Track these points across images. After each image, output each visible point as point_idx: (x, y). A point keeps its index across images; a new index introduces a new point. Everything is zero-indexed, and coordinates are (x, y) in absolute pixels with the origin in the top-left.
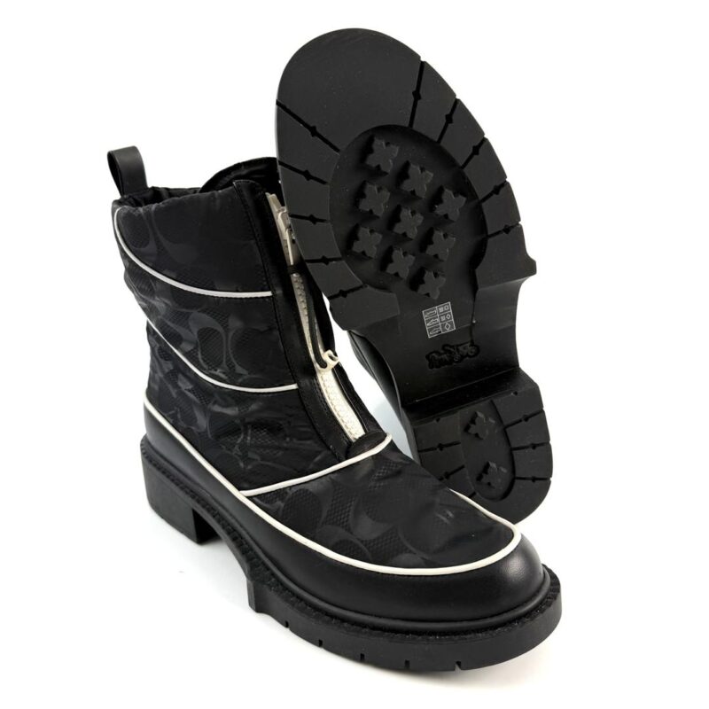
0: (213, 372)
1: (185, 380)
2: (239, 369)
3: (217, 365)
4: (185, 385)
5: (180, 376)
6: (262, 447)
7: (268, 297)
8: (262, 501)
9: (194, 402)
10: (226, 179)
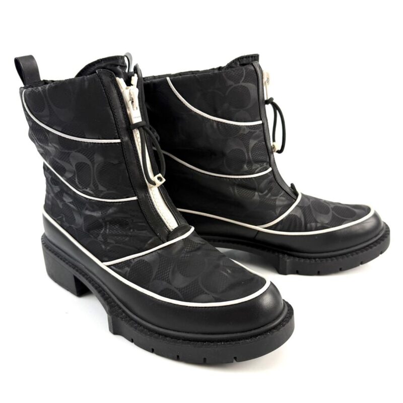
0: (85, 190)
1: (67, 197)
2: (101, 188)
3: (86, 187)
4: (67, 200)
5: (65, 194)
6: (116, 235)
7: (118, 143)
8: (116, 268)
9: (74, 209)
10: (92, 69)
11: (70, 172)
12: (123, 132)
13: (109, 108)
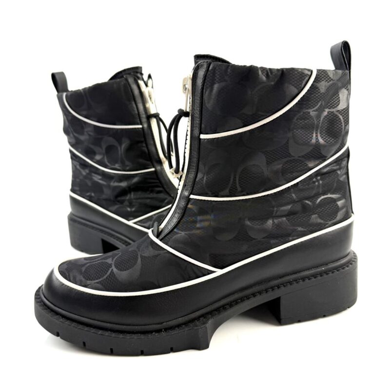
0: (113, 167)
1: (96, 175)
2: (127, 163)
3: (116, 162)
4: (97, 178)
5: (93, 174)
6: (139, 198)
7: (141, 128)
8: (141, 223)
9: (103, 185)
10: (121, 75)
11: (100, 154)
12: (144, 120)
13: (133, 103)
